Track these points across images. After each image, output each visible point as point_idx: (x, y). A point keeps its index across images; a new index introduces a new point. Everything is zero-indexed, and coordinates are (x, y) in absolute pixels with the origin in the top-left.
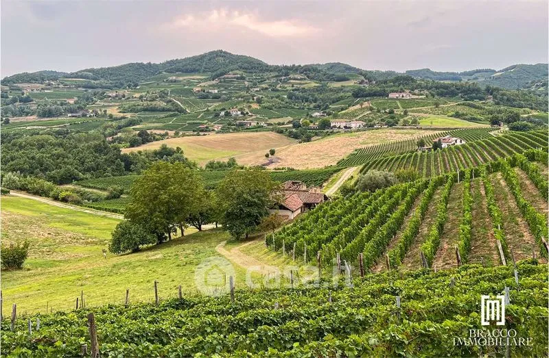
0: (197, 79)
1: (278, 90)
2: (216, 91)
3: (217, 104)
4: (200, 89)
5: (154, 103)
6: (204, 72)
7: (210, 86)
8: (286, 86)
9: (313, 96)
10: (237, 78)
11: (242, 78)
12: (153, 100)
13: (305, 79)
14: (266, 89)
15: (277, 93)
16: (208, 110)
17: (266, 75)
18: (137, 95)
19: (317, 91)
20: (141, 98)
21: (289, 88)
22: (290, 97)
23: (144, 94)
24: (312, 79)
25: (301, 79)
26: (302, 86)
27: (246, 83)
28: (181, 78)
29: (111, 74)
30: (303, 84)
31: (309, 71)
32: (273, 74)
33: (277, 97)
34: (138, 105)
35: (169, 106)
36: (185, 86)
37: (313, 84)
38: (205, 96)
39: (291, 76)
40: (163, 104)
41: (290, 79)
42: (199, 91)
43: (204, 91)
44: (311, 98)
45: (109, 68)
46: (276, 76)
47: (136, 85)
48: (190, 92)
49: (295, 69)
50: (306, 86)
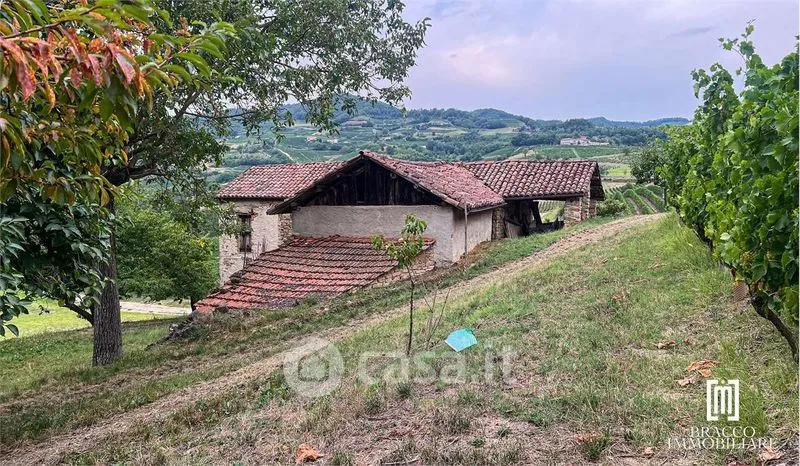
0: (312, 127)
1: (414, 140)
2: (336, 141)
3: (336, 157)
4: (315, 138)
5: (255, 155)
8: (425, 134)
9: (459, 146)
10: (363, 125)
11: (370, 125)
12: (255, 151)
13: (449, 126)
14: (400, 137)
15: (413, 143)
17: (399, 122)
18: (235, 146)
19: (465, 139)
20: (240, 149)
21: (429, 136)
22: (430, 148)
23: (244, 144)
24: (458, 125)
25: (444, 126)
26: (446, 134)
27: (374, 131)
30: (447, 132)
31: (453, 117)
32: (409, 120)
33: (413, 148)
34: (235, 158)
35: (275, 158)
36: (296, 134)
37: (460, 132)
38: (321, 147)
39: (432, 122)
40: (267, 156)
41: (430, 125)
42: (314, 141)
43: (320, 141)
44: (458, 149)
46: (412, 123)
48: (303, 142)
49: (436, 114)
50: (451, 135)
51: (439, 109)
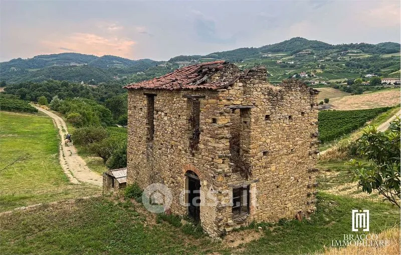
0: (281, 56)
1: (338, 61)
2: (293, 63)
3: (293, 71)
4: (281, 61)
6: (286, 51)
7: (289, 59)
8: (344, 57)
10: (309, 54)
11: (312, 54)
13: (360, 53)
14: (329, 60)
15: (336, 63)
16: (285, 74)
17: (330, 51)
19: (371, 60)
21: (347, 59)
22: (347, 65)
24: (366, 52)
25: (357, 53)
26: (358, 57)
27: (315, 57)
28: (270, 55)
29: (228, 55)
30: (359, 56)
31: (363, 47)
32: (335, 50)
33: (337, 65)
36: (272, 60)
37: (367, 56)
38: (284, 66)
39: (349, 51)
41: (348, 53)
42: (281, 63)
43: (284, 63)
44: (365, 65)
45: (227, 52)
46: (337, 52)
47: (241, 61)
48: (275, 63)
49: (352, 46)
50: (361, 57)
51: (354, 43)
